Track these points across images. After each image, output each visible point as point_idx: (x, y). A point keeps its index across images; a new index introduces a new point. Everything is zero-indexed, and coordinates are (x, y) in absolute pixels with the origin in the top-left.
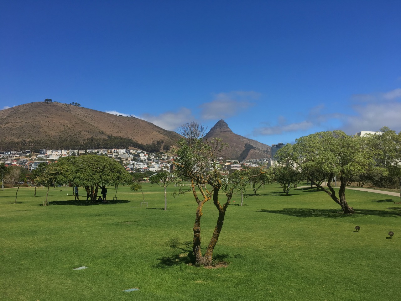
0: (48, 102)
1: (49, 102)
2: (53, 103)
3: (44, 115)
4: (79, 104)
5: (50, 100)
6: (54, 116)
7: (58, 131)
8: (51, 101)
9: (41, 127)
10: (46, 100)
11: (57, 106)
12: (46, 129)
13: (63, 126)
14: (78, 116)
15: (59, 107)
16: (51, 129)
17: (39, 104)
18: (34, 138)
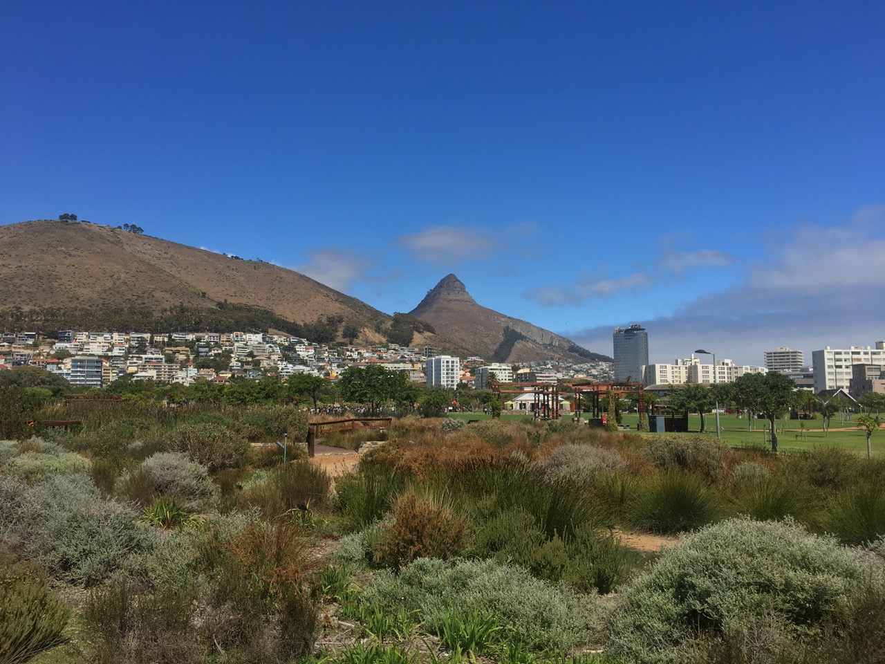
0: (67, 221)
1: (70, 221)
2: (79, 223)
3: (61, 251)
4: (140, 229)
5: (74, 217)
6: (86, 253)
7: (98, 288)
8: (76, 219)
9: (57, 278)
10: (61, 217)
11: (89, 230)
12: (70, 283)
13: (110, 279)
14: (141, 255)
15: (95, 233)
16: (81, 285)
17: (48, 226)
18: (42, 304)
